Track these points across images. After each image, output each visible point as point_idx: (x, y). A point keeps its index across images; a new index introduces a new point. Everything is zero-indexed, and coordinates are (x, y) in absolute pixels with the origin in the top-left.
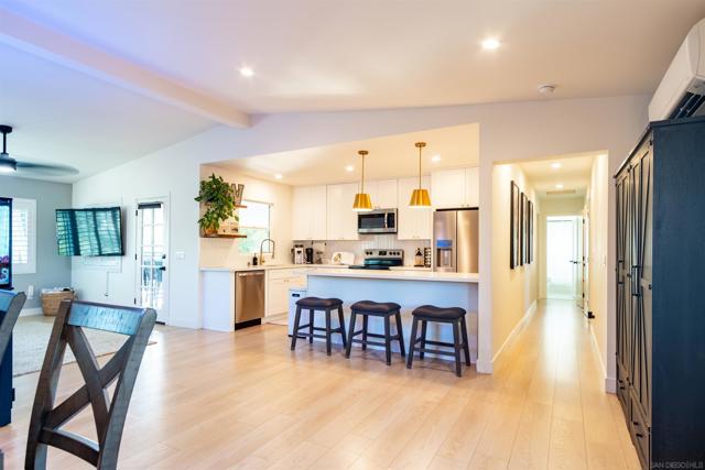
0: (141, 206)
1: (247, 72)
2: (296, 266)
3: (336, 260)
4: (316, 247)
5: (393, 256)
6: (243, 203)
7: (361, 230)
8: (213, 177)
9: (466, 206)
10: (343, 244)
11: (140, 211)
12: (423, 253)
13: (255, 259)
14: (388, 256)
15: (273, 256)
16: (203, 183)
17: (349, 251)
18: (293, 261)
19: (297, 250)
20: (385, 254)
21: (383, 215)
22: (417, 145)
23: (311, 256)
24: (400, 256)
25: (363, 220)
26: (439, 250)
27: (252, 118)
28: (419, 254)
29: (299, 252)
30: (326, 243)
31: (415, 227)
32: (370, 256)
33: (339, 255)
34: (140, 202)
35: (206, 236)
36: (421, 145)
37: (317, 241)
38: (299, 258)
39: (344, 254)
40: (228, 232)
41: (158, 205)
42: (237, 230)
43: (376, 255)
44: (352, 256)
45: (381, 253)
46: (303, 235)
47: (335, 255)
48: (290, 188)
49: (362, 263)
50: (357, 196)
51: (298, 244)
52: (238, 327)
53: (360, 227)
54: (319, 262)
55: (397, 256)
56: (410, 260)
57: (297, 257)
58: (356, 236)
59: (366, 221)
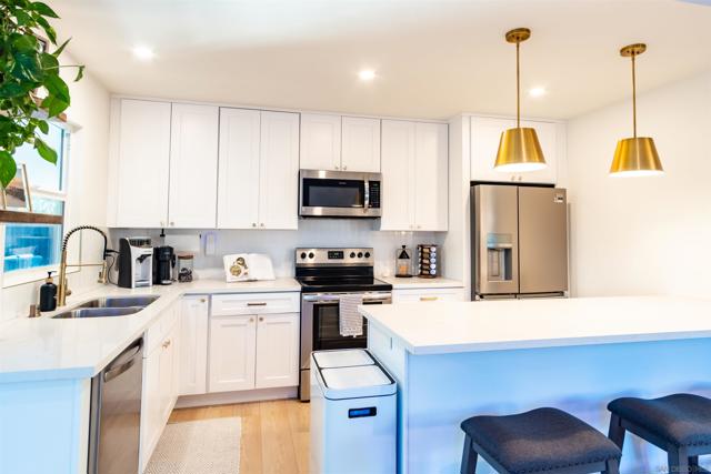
3: (234, 272)
5: (356, 260)
7: (308, 210)
10: (252, 239)
14: (348, 261)
20: (341, 255)
21: (363, 182)
22: (624, 51)
23: (165, 265)
24: (370, 260)
25: (312, 189)
28: (404, 255)
29: (142, 259)
30: (205, 235)
32: (306, 261)
33: (242, 261)
37: (174, 231)
38: (143, 272)
39: (249, 258)
43: (320, 259)
44: (269, 263)
45: (331, 255)
46: (140, 214)
47: (230, 261)
51: (140, 239)
53: (304, 203)
54: (186, 276)
55: (362, 260)
56: (386, 267)
57: (137, 270)
58: (292, 222)
59: (319, 192)
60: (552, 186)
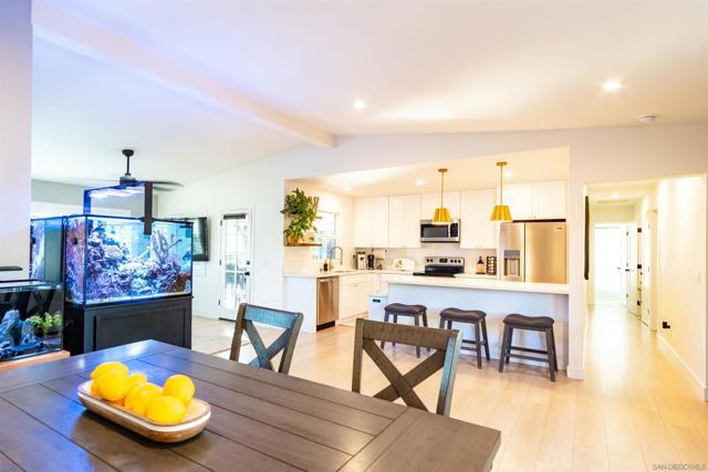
0: (226, 217)
1: (359, 105)
2: (359, 271)
3: (397, 266)
4: (376, 254)
5: (454, 264)
6: (318, 214)
7: (424, 239)
8: (297, 192)
9: (533, 218)
10: (402, 251)
11: (224, 221)
12: (485, 261)
13: (326, 265)
14: (449, 263)
15: (341, 263)
16: (288, 197)
17: (411, 258)
18: (357, 268)
19: (360, 256)
20: (446, 261)
21: (447, 226)
22: (498, 164)
23: (372, 262)
24: (462, 264)
25: (426, 230)
26: (506, 260)
27: (336, 139)
28: (480, 262)
29: (362, 259)
30: (386, 250)
31: (479, 237)
32: (430, 263)
33: (400, 262)
34: (226, 213)
35: (288, 245)
36: (501, 164)
37: (377, 249)
38: (362, 264)
39: (404, 261)
40: (307, 241)
41: (243, 216)
42: (312, 239)
43: (436, 262)
44: (413, 263)
45: (441, 260)
46: (365, 244)
47: (396, 261)
48: (353, 199)
49: (422, 270)
50: (438, 210)
51: (359, 251)
52: (319, 328)
53: (422, 235)
54: (380, 267)
55: (458, 264)
56: (471, 267)
57: (360, 263)
58: (418, 244)
59: (429, 231)
60: (564, 220)
